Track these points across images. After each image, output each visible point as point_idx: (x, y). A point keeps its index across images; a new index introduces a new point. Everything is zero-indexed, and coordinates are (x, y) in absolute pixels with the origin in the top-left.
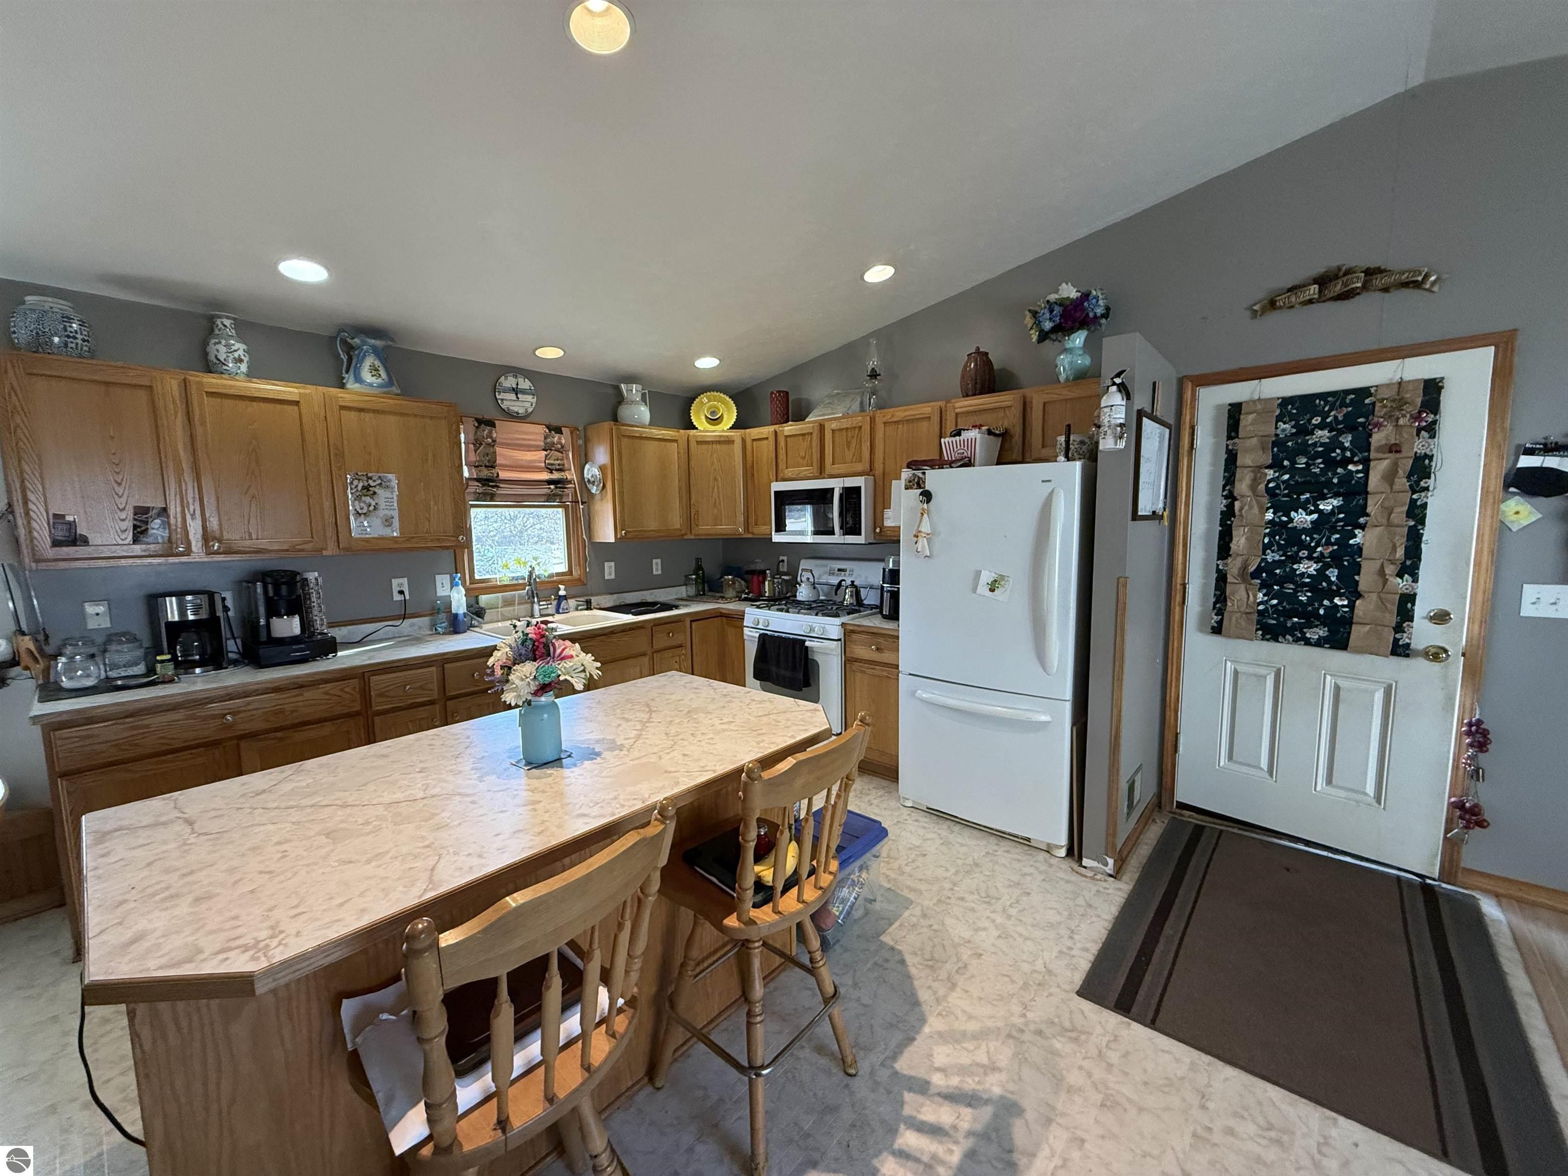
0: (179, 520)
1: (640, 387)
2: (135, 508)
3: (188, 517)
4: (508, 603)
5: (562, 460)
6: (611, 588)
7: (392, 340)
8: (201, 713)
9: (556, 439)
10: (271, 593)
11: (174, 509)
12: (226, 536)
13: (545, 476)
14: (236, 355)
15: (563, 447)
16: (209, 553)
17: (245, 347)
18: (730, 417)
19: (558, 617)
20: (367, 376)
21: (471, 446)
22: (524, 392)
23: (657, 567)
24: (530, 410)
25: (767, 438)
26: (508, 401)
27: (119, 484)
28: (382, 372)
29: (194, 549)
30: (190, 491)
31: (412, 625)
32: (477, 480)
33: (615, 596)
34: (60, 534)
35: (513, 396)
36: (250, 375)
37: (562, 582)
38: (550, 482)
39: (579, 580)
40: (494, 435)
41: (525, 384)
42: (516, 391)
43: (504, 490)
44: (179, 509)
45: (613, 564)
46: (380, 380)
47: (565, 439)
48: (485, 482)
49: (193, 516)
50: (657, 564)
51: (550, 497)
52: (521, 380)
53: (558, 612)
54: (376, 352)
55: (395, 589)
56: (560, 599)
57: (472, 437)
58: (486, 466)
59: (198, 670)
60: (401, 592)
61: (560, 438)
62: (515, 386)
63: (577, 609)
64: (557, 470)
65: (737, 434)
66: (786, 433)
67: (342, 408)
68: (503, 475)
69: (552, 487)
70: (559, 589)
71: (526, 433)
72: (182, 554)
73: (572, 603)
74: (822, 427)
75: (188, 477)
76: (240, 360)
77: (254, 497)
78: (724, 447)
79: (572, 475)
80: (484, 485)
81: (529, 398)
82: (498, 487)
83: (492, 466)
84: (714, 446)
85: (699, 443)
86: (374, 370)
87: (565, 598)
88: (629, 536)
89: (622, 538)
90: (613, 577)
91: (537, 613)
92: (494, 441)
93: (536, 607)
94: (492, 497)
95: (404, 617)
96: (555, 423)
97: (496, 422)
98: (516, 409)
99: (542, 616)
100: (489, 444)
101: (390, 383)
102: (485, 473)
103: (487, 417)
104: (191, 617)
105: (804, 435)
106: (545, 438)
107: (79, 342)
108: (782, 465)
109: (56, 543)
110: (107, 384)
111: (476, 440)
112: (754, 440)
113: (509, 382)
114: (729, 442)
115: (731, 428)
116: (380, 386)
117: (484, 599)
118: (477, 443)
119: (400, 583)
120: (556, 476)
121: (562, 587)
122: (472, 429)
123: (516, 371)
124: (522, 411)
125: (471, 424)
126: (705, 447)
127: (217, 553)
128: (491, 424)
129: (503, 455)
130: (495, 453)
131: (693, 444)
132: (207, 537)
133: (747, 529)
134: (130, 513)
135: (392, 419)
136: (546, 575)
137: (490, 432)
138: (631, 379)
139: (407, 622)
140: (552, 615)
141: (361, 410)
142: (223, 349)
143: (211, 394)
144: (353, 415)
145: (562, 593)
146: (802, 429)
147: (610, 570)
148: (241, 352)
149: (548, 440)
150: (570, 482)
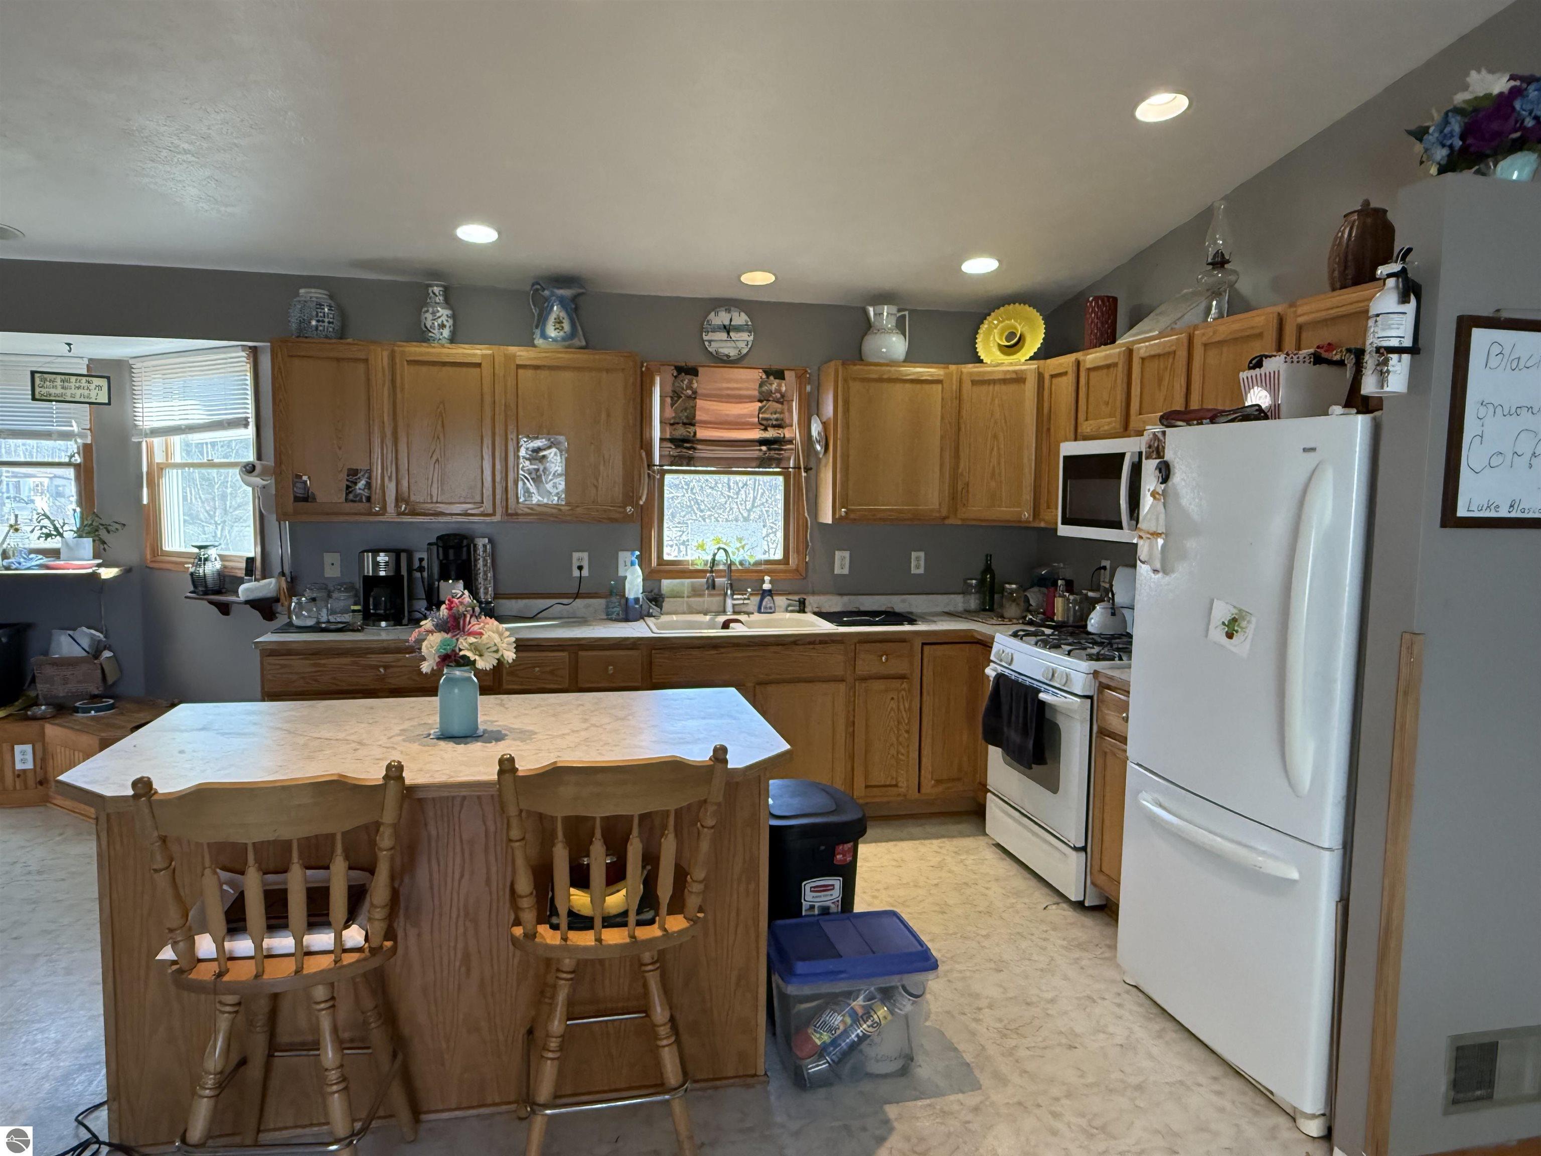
0: (379, 482)
1: (894, 309)
2: (349, 470)
3: (386, 479)
4: (696, 592)
5: (782, 413)
6: (841, 587)
7: (582, 287)
8: (363, 661)
9: (774, 386)
10: (441, 557)
11: (377, 471)
12: (413, 498)
13: (756, 434)
14: (440, 321)
15: (783, 396)
16: (400, 514)
17: (449, 312)
18: (1035, 341)
19: (756, 617)
20: (552, 332)
21: (669, 400)
22: (738, 329)
23: (918, 563)
24: (745, 351)
25: (1065, 374)
26: (720, 343)
27: (340, 448)
28: (566, 326)
29: (389, 509)
30: (390, 456)
31: (587, 606)
32: (672, 440)
33: (846, 599)
34: (300, 492)
35: (723, 336)
36: (453, 340)
37: (768, 573)
38: (763, 442)
39: (797, 570)
40: (695, 385)
41: (740, 319)
42: (727, 329)
43: (703, 452)
44: (380, 471)
45: (847, 554)
46: (562, 333)
47: (788, 385)
48: (678, 442)
49: (390, 478)
50: (918, 559)
51: (764, 462)
52: (735, 315)
53: (759, 611)
54: (562, 302)
55: (575, 564)
56: (765, 594)
57: (669, 389)
58: (684, 424)
59: (383, 624)
60: (580, 568)
61: (779, 385)
62: (727, 323)
63: (787, 611)
64: (774, 426)
65: (1034, 365)
66: (1088, 365)
67: (519, 367)
68: (702, 433)
69: (764, 448)
70: (763, 582)
71: (737, 381)
72: (377, 514)
73: (781, 601)
74: (1130, 352)
75: (389, 442)
76: (442, 326)
77: (437, 460)
78: (1012, 388)
79: (793, 432)
80: (677, 447)
81: (745, 336)
82: (695, 449)
83: (690, 422)
84: (997, 387)
85: (974, 383)
86: (559, 321)
87: (770, 593)
88: (852, 516)
89: (841, 518)
90: (846, 571)
91: (729, 608)
92: (695, 392)
93: (729, 602)
94: (690, 461)
95: (577, 596)
96: (776, 366)
97: (700, 370)
98: (726, 351)
99: (735, 613)
100: (689, 397)
101: (573, 334)
102: (681, 432)
103: (691, 364)
104: (382, 573)
105: (1108, 367)
106: (761, 386)
107: (326, 324)
108: (1082, 416)
109: (297, 499)
110: (338, 360)
111: (674, 392)
112: (1053, 376)
113: (721, 318)
114: (1018, 379)
115: (1031, 358)
116: (564, 339)
117: (667, 584)
118: (676, 395)
119: (581, 557)
120: (771, 434)
121: (767, 578)
122: (669, 379)
123: (728, 304)
124: (733, 353)
125: (670, 371)
126: (984, 388)
127: (403, 514)
128: (693, 372)
129: (705, 409)
130: (694, 407)
131: (967, 386)
132: (398, 499)
133: (1036, 514)
134: (343, 476)
135: (568, 375)
136: (752, 561)
137: (691, 382)
138: (882, 298)
139: (579, 603)
140: (748, 614)
141: (536, 368)
142: (429, 316)
143: (410, 362)
144: (530, 373)
145: (767, 586)
146: (1107, 357)
147: (842, 562)
148: (444, 318)
149: (765, 388)
150: (790, 442)
